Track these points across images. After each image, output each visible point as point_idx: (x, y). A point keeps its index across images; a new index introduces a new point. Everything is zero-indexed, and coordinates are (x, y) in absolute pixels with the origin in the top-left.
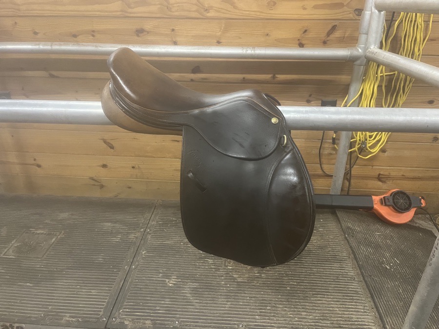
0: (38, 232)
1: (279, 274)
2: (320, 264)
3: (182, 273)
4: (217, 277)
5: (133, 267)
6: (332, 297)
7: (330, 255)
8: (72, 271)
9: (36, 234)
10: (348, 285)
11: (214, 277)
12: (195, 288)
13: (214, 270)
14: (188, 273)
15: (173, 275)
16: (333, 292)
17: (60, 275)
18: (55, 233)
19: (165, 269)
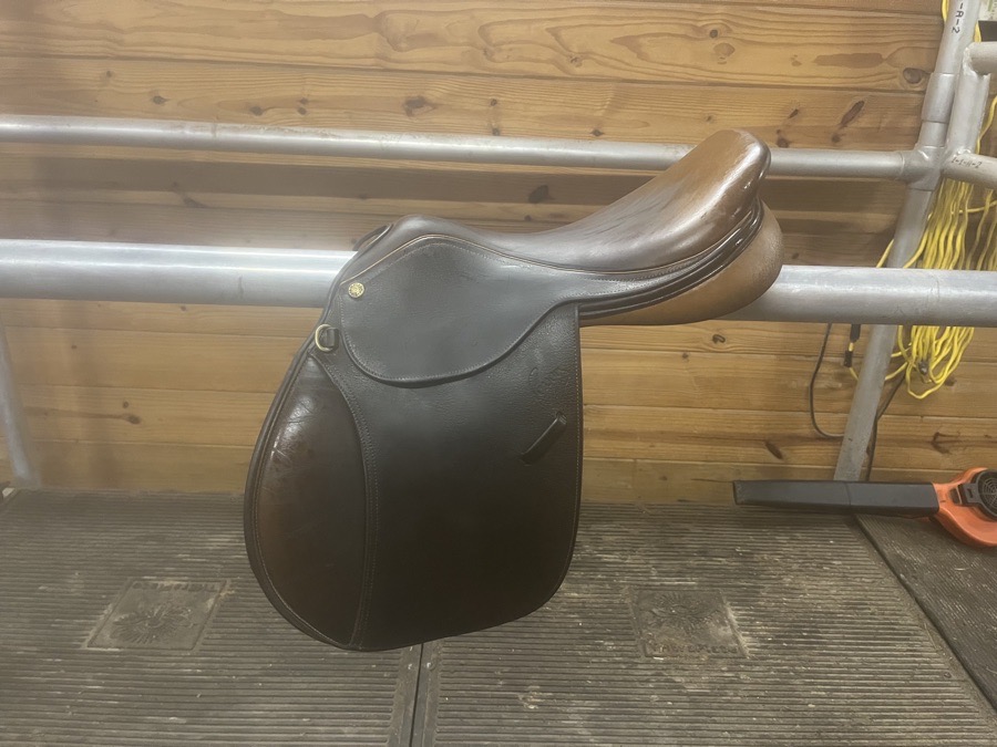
0: (166, 583)
1: (778, 671)
2: (862, 644)
3: (550, 676)
4: (638, 684)
5: (428, 664)
6: (915, 721)
7: (879, 624)
8: (278, 679)
9: (164, 588)
10: (940, 692)
11: (629, 685)
12: (593, 713)
13: (624, 667)
14: (564, 677)
15: (531, 682)
16: (915, 711)
17: (251, 693)
18: (210, 585)
19: (506, 669)
